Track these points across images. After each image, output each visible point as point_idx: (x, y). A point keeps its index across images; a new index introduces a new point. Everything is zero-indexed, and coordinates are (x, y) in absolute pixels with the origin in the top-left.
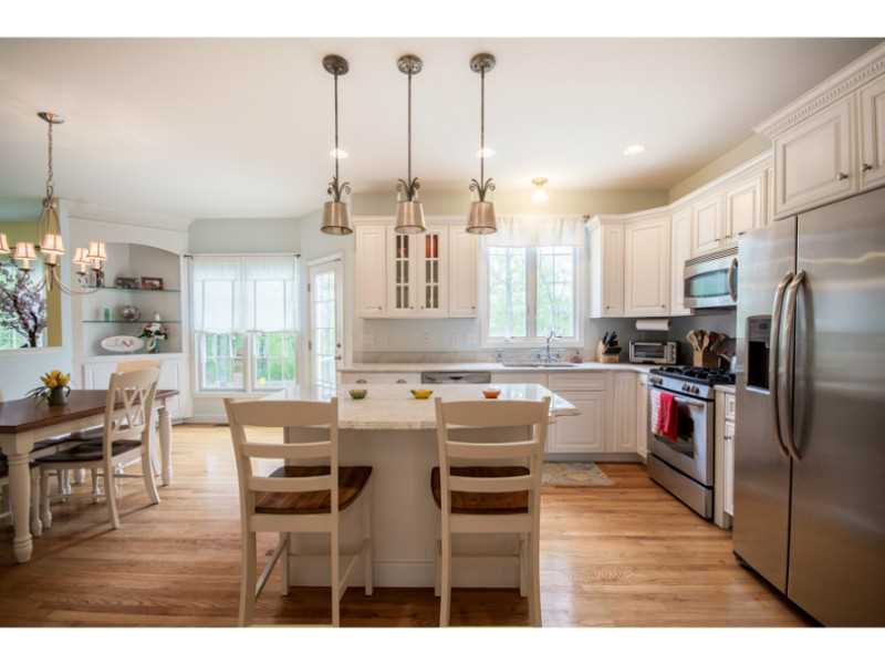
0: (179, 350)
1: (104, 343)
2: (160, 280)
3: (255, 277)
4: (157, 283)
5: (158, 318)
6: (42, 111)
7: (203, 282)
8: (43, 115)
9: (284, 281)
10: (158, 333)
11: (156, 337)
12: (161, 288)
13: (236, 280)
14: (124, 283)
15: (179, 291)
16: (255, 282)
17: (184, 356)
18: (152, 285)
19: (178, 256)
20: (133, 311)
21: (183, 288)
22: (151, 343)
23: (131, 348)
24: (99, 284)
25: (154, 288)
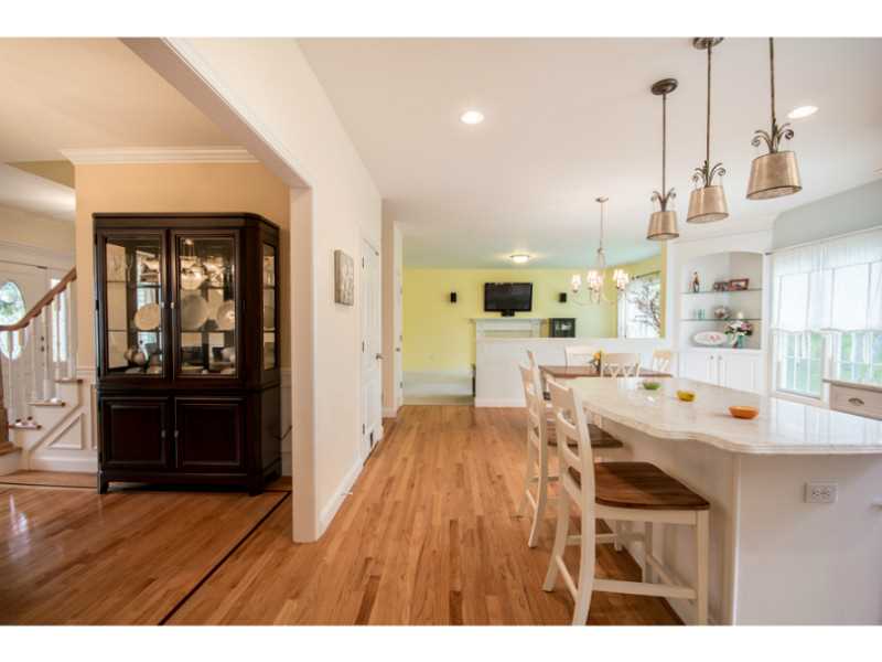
0: (758, 347)
1: (696, 338)
2: (747, 281)
3: (833, 266)
4: (743, 284)
5: (740, 316)
6: (597, 197)
7: (781, 277)
8: (599, 200)
9: (870, 264)
10: (739, 330)
11: (739, 333)
12: (745, 289)
13: (813, 270)
14: (720, 287)
15: (760, 289)
16: (833, 270)
17: (762, 352)
18: (738, 286)
19: (761, 255)
20: (724, 311)
21: (765, 286)
22: (734, 339)
23: (719, 342)
24: (695, 291)
25: (739, 289)
